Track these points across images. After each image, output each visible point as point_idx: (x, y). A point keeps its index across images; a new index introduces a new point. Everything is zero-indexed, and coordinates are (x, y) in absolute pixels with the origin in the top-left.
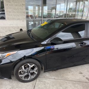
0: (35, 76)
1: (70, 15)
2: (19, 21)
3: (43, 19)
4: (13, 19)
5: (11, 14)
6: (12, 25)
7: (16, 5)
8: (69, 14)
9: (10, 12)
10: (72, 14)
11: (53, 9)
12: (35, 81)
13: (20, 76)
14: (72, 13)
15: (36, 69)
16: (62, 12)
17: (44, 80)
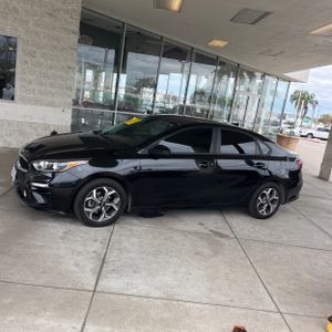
0: (113, 215)
1: (198, 111)
2: (50, 109)
3: (116, 112)
4: (37, 102)
5: (31, 86)
6: (31, 117)
7: (51, 68)
8: (194, 109)
9: (30, 82)
10: (203, 110)
11: (144, 86)
12: (111, 227)
13: (86, 209)
14: (202, 106)
15: (117, 200)
16: (174, 98)
17: (128, 227)
